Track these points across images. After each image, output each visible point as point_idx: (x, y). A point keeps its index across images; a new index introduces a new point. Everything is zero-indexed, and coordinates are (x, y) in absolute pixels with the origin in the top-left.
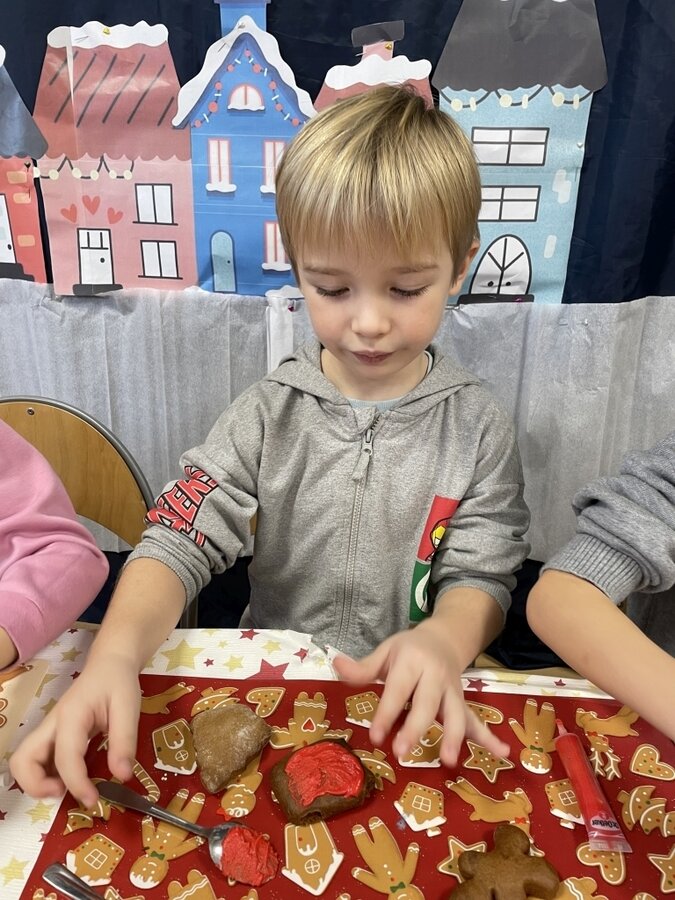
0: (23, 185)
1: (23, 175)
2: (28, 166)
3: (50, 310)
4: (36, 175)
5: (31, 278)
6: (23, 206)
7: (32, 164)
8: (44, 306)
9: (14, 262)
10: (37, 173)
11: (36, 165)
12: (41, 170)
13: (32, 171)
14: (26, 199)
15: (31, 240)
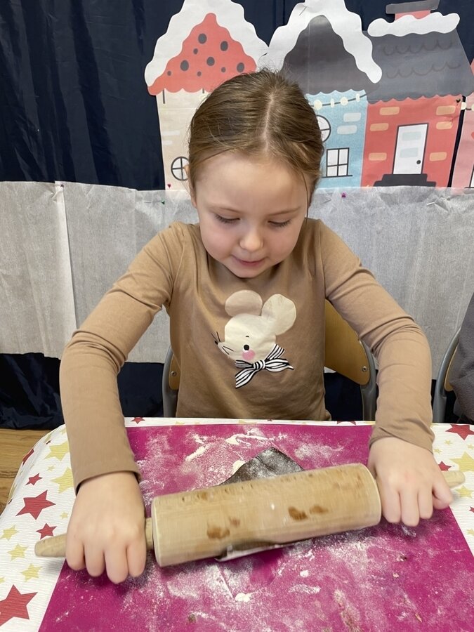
0: (449, 116)
1: (453, 109)
2: (458, 101)
3: (441, 206)
4: (463, 108)
5: (433, 184)
6: (444, 131)
7: (462, 100)
8: (438, 204)
9: (420, 173)
10: (463, 106)
11: (464, 100)
12: (468, 104)
13: (461, 105)
14: (449, 126)
15: (441, 156)
